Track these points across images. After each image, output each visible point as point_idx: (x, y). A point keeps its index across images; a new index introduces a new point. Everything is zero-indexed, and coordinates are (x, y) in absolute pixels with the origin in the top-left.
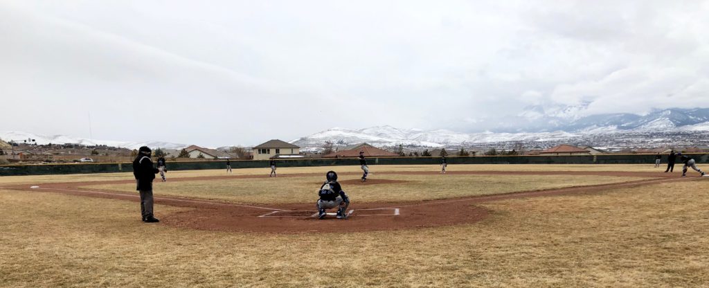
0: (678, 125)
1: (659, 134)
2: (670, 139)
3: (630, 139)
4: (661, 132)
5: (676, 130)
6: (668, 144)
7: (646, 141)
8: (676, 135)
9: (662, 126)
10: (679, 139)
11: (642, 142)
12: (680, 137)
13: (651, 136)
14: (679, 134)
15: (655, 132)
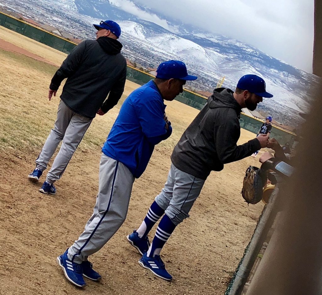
0: (80, 12)
1: (60, 14)
2: (68, 24)
3: (31, 6)
4: (63, 12)
5: (77, 16)
6: (65, 27)
7: (46, 15)
8: (76, 21)
9: (66, 6)
10: (76, 27)
11: (42, 15)
12: (78, 25)
13: (52, 12)
14: (78, 21)
15: (57, 9)
